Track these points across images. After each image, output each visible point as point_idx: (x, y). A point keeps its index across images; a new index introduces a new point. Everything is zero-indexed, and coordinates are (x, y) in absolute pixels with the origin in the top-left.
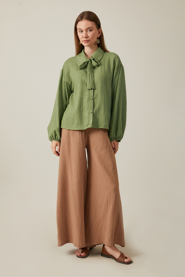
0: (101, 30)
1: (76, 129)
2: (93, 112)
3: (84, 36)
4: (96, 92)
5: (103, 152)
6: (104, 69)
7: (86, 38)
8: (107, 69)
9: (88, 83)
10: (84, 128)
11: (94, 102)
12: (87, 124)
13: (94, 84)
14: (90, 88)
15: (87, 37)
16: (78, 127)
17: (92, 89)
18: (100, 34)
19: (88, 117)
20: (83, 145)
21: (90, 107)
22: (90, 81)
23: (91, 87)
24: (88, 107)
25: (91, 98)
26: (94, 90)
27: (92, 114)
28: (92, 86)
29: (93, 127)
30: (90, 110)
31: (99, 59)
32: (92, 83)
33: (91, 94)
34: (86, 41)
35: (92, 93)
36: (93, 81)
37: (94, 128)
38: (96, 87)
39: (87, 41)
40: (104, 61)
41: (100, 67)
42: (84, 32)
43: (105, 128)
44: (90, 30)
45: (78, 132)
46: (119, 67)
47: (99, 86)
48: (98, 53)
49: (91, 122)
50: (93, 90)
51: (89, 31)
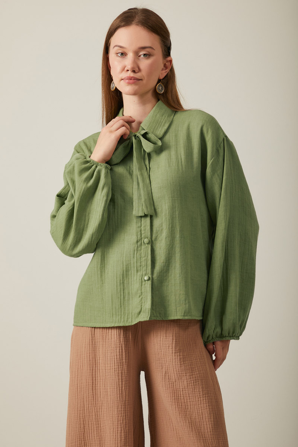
0: (171, 61)
1: (108, 325)
2: (151, 279)
3: (129, 67)
4: (157, 222)
5: (185, 383)
6: (177, 158)
7: (134, 71)
8: (183, 157)
9: (137, 201)
10: (130, 320)
11: (153, 251)
12: (138, 310)
13: (151, 201)
14: (141, 214)
15: (137, 69)
16: (114, 318)
17: (146, 216)
18: (168, 70)
19: (139, 292)
20: (128, 366)
21: (143, 263)
22: (140, 195)
23: (143, 210)
24: (139, 264)
25: (146, 241)
26: (151, 217)
27: (150, 282)
28: (147, 207)
29: (153, 318)
30: (144, 273)
31: (160, 132)
32: (145, 200)
33: (145, 230)
34: (131, 81)
35: (149, 227)
36: (148, 194)
37: (158, 319)
38: (159, 210)
39: (134, 81)
40: (176, 136)
41: (164, 155)
42: (130, 56)
43: (186, 318)
44: (145, 55)
45: (115, 332)
46: (220, 146)
47: (164, 207)
48: (158, 116)
49: (148, 305)
50: (148, 219)
51: (142, 56)
